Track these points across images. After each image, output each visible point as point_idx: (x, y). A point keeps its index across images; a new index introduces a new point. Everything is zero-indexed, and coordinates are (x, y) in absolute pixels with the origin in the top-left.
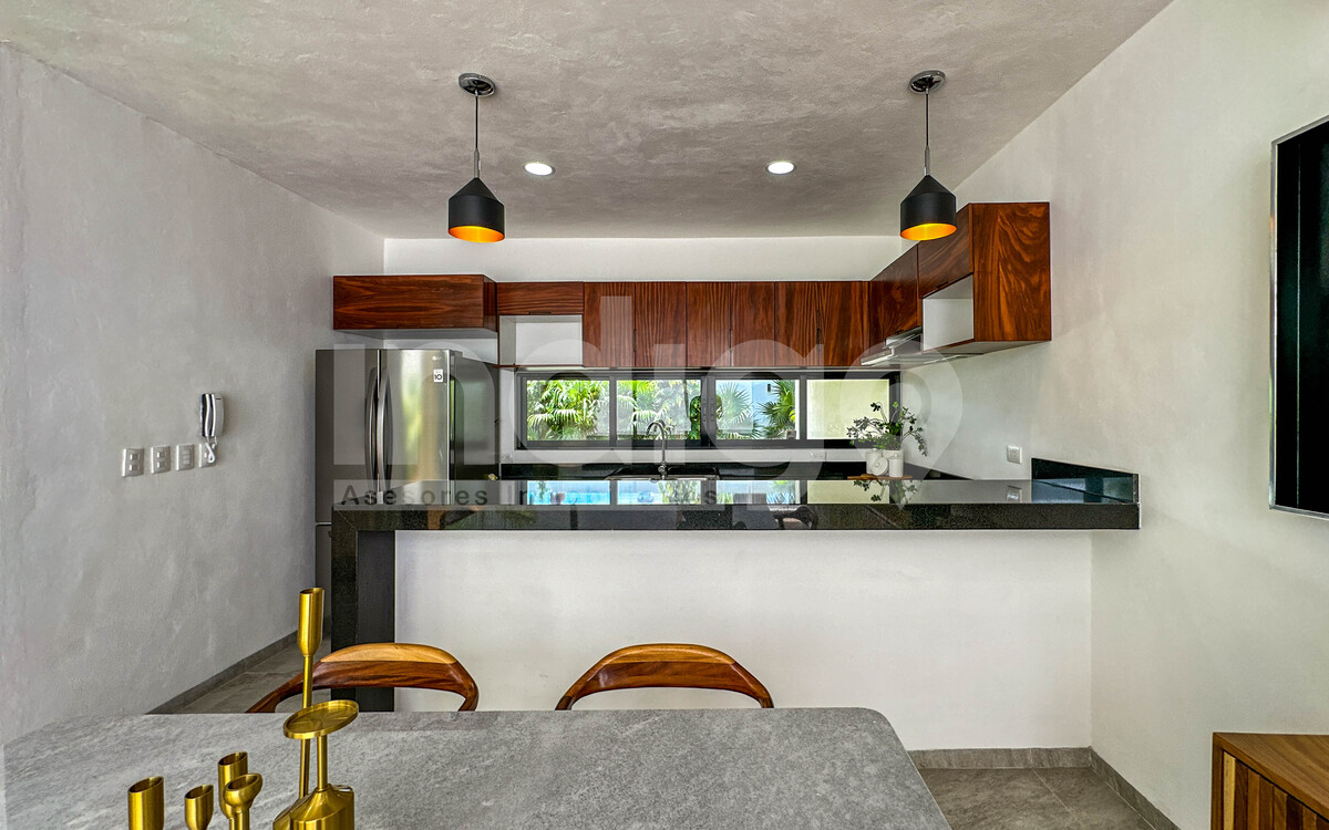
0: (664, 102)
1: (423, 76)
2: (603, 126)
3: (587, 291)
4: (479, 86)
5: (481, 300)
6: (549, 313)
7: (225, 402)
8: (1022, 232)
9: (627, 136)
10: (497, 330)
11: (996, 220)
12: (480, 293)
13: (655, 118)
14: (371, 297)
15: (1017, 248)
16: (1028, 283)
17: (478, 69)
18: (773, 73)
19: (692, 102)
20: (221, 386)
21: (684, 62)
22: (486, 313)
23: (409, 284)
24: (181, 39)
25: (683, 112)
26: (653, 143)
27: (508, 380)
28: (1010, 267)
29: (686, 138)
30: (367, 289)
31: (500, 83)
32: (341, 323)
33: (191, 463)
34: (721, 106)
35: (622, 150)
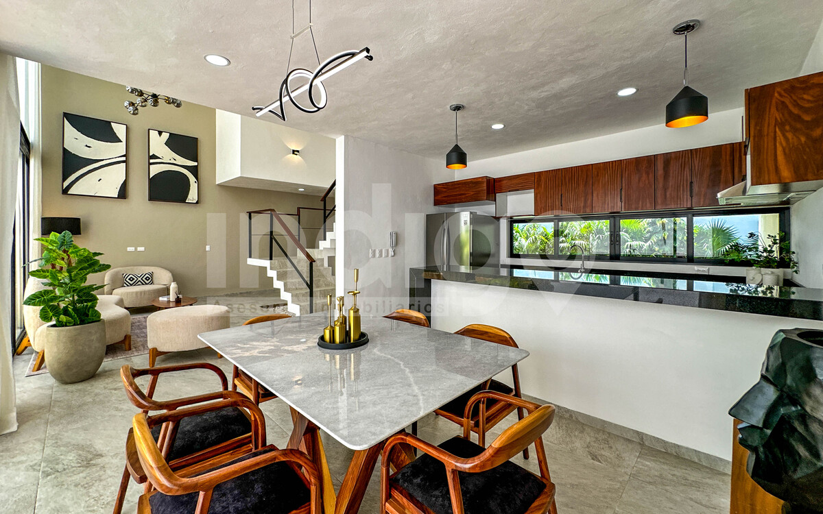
0: (534, 88)
1: (439, 111)
2: (514, 104)
3: (536, 177)
4: (457, 108)
5: (485, 188)
6: (518, 190)
7: (397, 234)
8: (803, 99)
9: (527, 105)
10: (495, 201)
11: (772, 96)
12: (485, 185)
13: (534, 94)
14: (445, 192)
15: (795, 111)
16: (808, 137)
17: (455, 103)
18: (579, 60)
19: (549, 83)
20: (396, 230)
21: (531, 72)
22: (488, 193)
23: (458, 184)
24: (376, 122)
25: (546, 88)
26: (542, 104)
27: (504, 224)
28: (787, 128)
29: (557, 97)
30: (444, 188)
31: (464, 104)
32: (437, 203)
33: (387, 256)
34: (564, 80)
35: (529, 110)
